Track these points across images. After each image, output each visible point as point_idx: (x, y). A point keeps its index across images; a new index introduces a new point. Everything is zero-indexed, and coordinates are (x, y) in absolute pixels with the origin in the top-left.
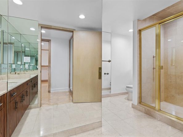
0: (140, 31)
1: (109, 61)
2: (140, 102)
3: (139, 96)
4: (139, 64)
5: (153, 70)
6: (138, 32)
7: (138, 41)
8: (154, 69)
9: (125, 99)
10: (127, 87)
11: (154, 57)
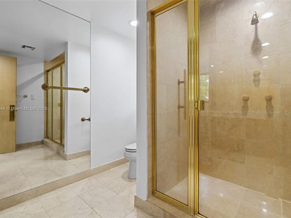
0: (152, 14)
1: (86, 90)
2: (154, 191)
3: (151, 176)
4: (150, 96)
5: (177, 110)
6: (147, 15)
7: (149, 39)
8: (179, 107)
9: (123, 177)
10: (128, 150)
11: (179, 83)
